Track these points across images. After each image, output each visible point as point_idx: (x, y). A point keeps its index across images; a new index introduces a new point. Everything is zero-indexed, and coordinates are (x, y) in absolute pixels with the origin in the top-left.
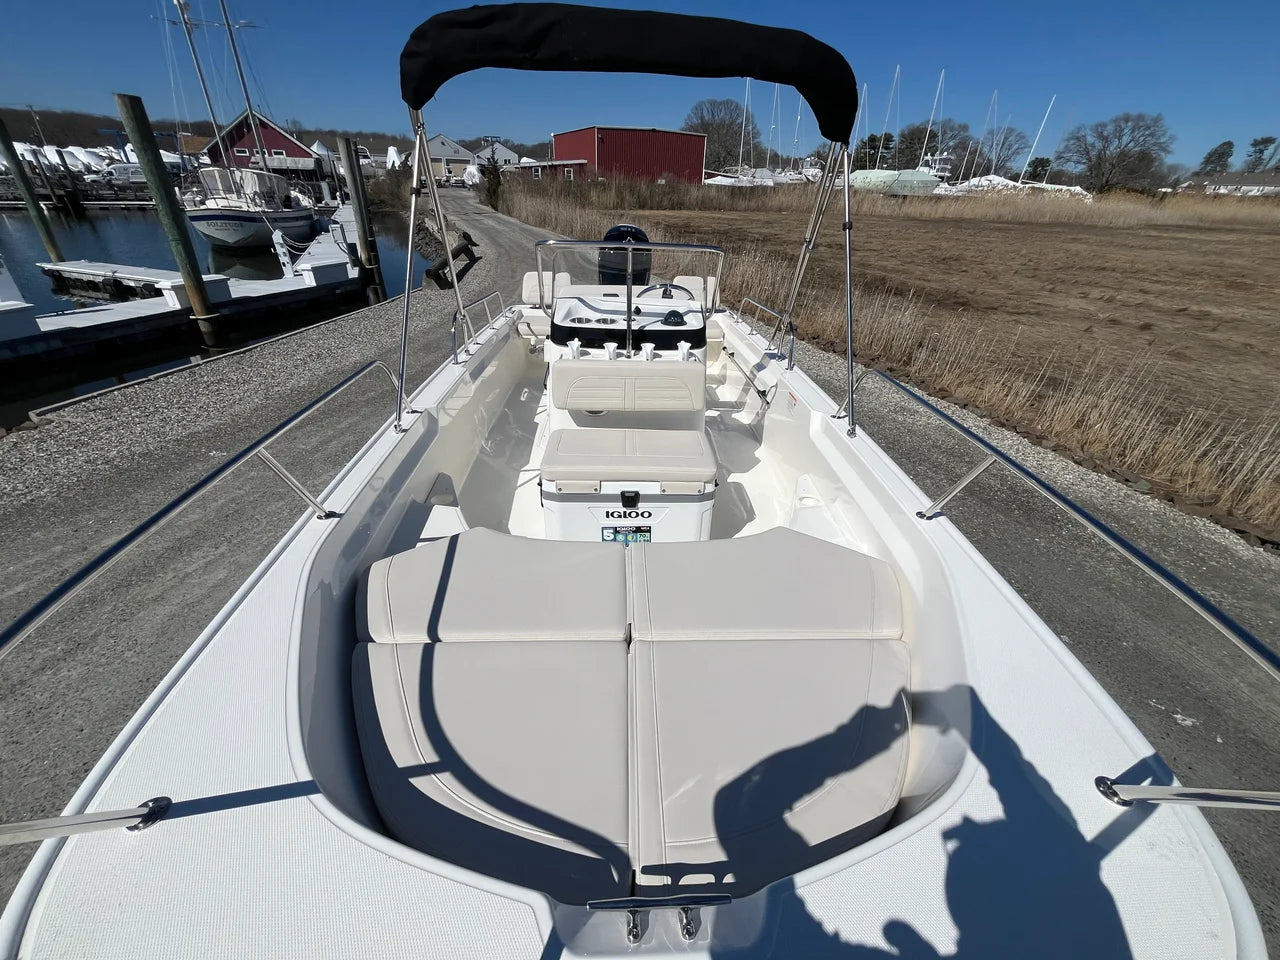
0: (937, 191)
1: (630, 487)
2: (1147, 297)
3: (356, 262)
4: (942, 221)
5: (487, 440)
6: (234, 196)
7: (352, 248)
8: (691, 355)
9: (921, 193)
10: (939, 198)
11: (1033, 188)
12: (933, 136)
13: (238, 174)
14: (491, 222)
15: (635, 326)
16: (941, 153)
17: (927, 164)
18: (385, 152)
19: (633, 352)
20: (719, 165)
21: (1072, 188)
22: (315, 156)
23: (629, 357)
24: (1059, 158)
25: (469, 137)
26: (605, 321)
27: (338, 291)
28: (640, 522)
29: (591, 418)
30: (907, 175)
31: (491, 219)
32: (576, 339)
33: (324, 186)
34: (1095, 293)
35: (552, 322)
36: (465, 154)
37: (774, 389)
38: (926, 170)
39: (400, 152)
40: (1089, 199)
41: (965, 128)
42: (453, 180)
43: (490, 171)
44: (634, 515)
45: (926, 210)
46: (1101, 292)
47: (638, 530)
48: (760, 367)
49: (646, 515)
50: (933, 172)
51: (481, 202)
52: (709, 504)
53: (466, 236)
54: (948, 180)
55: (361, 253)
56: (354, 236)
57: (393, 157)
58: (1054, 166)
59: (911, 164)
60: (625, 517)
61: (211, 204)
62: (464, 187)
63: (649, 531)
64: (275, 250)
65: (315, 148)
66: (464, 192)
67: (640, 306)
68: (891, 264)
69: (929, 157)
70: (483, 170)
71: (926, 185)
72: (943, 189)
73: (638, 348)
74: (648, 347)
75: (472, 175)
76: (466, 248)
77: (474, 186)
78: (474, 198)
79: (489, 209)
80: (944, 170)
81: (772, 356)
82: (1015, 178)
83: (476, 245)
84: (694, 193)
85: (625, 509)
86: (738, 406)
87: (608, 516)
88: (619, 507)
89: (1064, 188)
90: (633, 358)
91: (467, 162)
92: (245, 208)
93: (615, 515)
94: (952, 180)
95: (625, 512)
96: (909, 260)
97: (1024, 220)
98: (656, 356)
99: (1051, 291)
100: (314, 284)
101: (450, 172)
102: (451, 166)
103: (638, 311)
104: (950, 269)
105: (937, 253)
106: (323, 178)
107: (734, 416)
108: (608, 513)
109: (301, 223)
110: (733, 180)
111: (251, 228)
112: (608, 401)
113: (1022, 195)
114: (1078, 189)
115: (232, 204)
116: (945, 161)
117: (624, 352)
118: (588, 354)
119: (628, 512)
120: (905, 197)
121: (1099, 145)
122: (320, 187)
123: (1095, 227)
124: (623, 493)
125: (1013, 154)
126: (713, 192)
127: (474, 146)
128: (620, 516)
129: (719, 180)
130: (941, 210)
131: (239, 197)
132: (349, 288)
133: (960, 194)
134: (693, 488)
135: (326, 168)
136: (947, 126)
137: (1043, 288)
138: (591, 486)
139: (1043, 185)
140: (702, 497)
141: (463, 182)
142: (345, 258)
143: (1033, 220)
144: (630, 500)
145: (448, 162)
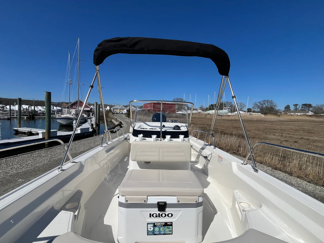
0: (228, 114)
1: (162, 199)
2: (290, 135)
3: (92, 128)
4: (231, 120)
5: (108, 175)
6: (69, 114)
7: (92, 125)
8: (184, 140)
9: (225, 115)
10: (229, 116)
11: (250, 114)
12: (225, 104)
13: (71, 110)
14: (127, 120)
15: (163, 130)
16: (228, 107)
17: (225, 109)
18: (107, 107)
19: (162, 139)
20: (179, 109)
21: (259, 114)
22: (91, 108)
23: (161, 140)
24: (253, 108)
25: (125, 105)
26: (152, 129)
27: (86, 134)
28: (167, 220)
29: (146, 165)
30: (221, 111)
31: (127, 119)
32: (142, 134)
33: (91, 113)
34: (277, 134)
35: (134, 129)
36: (124, 108)
37: (210, 155)
38: (225, 110)
39: (110, 107)
40: (263, 116)
41: (231, 103)
42: (120, 113)
43: (128, 111)
44: (164, 215)
45: (227, 118)
46: (278, 134)
47: (166, 224)
48: (203, 149)
49: (170, 215)
50: (227, 111)
51: (126, 117)
52: (201, 208)
53: (121, 122)
54: (230, 112)
55: (94, 126)
56: (93, 122)
57: (108, 108)
58: (253, 110)
59: (222, 109)
60: (159, 217)
61: (63, 116)
62: (123, 114)
63: (171, 225)
64: (73, 125)
65: (91, 106)
66: (123, 115)
67: (164, 125)
68: (223, 128)
69: (225, 108)
70: (127, 111)
71: (226, 113)
72: (230, 114)
73: (164, 137)
74: (168, 137)
75: (125, 111)
76: (120, 125)
77: (125, 114)
78: (125, 116)
79: (128, 118)
80: (229, 110)
81: (207, 145)
82: (245, 112)
83: (123, 124)
84: (174, 115)
85: (159, 212)
86: (196, 162)
87: (150, 217)
88: (156, 211)
89: (257, 114)
90: (162, 141)
91: (124, 109)
92: (70, 117)
93: (154, 216)
94: (231, 112)
95: (159, 214)
96: (227, 128)
97: (250, 120)
98: (171, 140)
99: (265, 134)
100: (80, 132)
101: (120, 111)
102: (120, 110)
103: (164, 126)
104: (238, 129)
105: (233, 126)
106: (92, 112)
107: (196, 166)
108: (150, 214)
109: (83, 120)
110: (182, 112)
111: (70, 121)
112: (153, 158)
113: (248, 115)
114: (260, 114)
115: (67, 116)
116: (229, 109)
117: (159, 139)
118: (146, 139)
119: (161, 213)
120: (222, 115)
121: (261, 105)
122: (90, 114)
123: (267, 121)
124: (158, 203)
125: (243, 107)
126: (179, 115)
127: (126, 107)
128: (156, 216)
129: (180, 112)
130: (230, 118)
131: (70, 114)
132: (89, 134)
133: (234, 115)
134: (192, 200)
135: (92, 110)
136: (227, 102)
137: (263, 133)
138: (143, 199)
139: (252, 113)
140: (198, 205)
141: (123, 113)
142: (90, 127)
143: (252, 120)
144: (162, 207)
145: (120, 109)
